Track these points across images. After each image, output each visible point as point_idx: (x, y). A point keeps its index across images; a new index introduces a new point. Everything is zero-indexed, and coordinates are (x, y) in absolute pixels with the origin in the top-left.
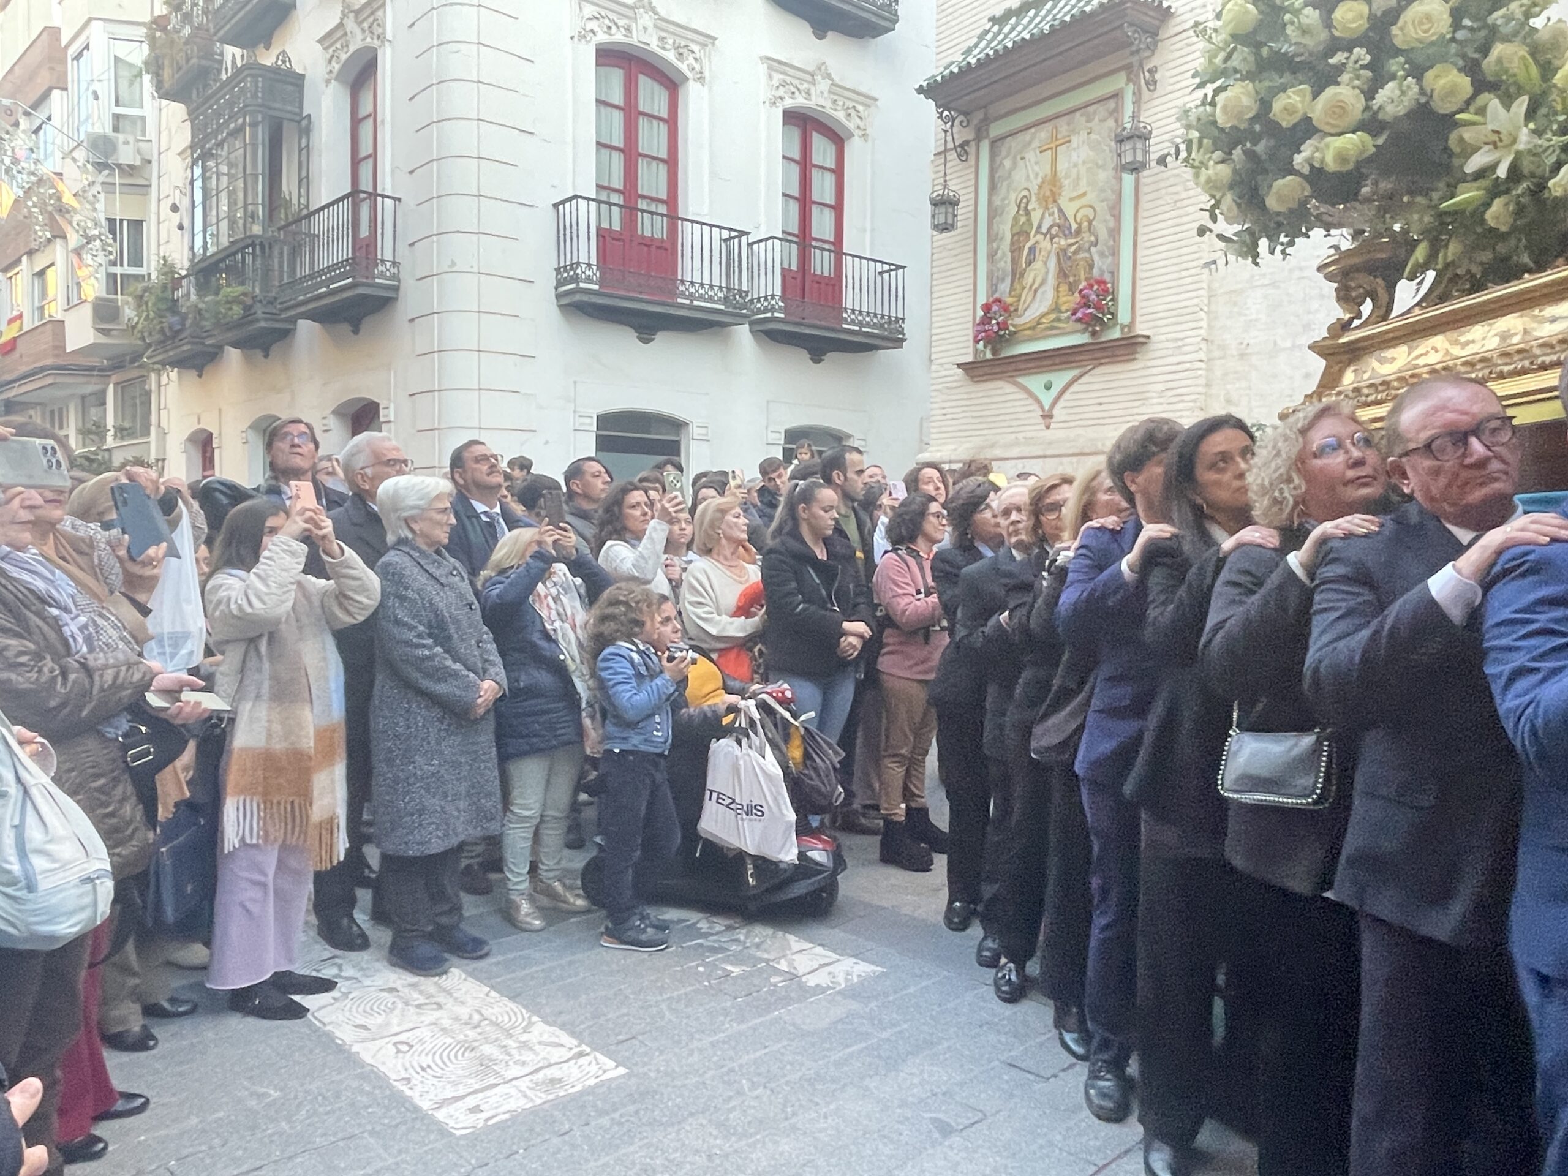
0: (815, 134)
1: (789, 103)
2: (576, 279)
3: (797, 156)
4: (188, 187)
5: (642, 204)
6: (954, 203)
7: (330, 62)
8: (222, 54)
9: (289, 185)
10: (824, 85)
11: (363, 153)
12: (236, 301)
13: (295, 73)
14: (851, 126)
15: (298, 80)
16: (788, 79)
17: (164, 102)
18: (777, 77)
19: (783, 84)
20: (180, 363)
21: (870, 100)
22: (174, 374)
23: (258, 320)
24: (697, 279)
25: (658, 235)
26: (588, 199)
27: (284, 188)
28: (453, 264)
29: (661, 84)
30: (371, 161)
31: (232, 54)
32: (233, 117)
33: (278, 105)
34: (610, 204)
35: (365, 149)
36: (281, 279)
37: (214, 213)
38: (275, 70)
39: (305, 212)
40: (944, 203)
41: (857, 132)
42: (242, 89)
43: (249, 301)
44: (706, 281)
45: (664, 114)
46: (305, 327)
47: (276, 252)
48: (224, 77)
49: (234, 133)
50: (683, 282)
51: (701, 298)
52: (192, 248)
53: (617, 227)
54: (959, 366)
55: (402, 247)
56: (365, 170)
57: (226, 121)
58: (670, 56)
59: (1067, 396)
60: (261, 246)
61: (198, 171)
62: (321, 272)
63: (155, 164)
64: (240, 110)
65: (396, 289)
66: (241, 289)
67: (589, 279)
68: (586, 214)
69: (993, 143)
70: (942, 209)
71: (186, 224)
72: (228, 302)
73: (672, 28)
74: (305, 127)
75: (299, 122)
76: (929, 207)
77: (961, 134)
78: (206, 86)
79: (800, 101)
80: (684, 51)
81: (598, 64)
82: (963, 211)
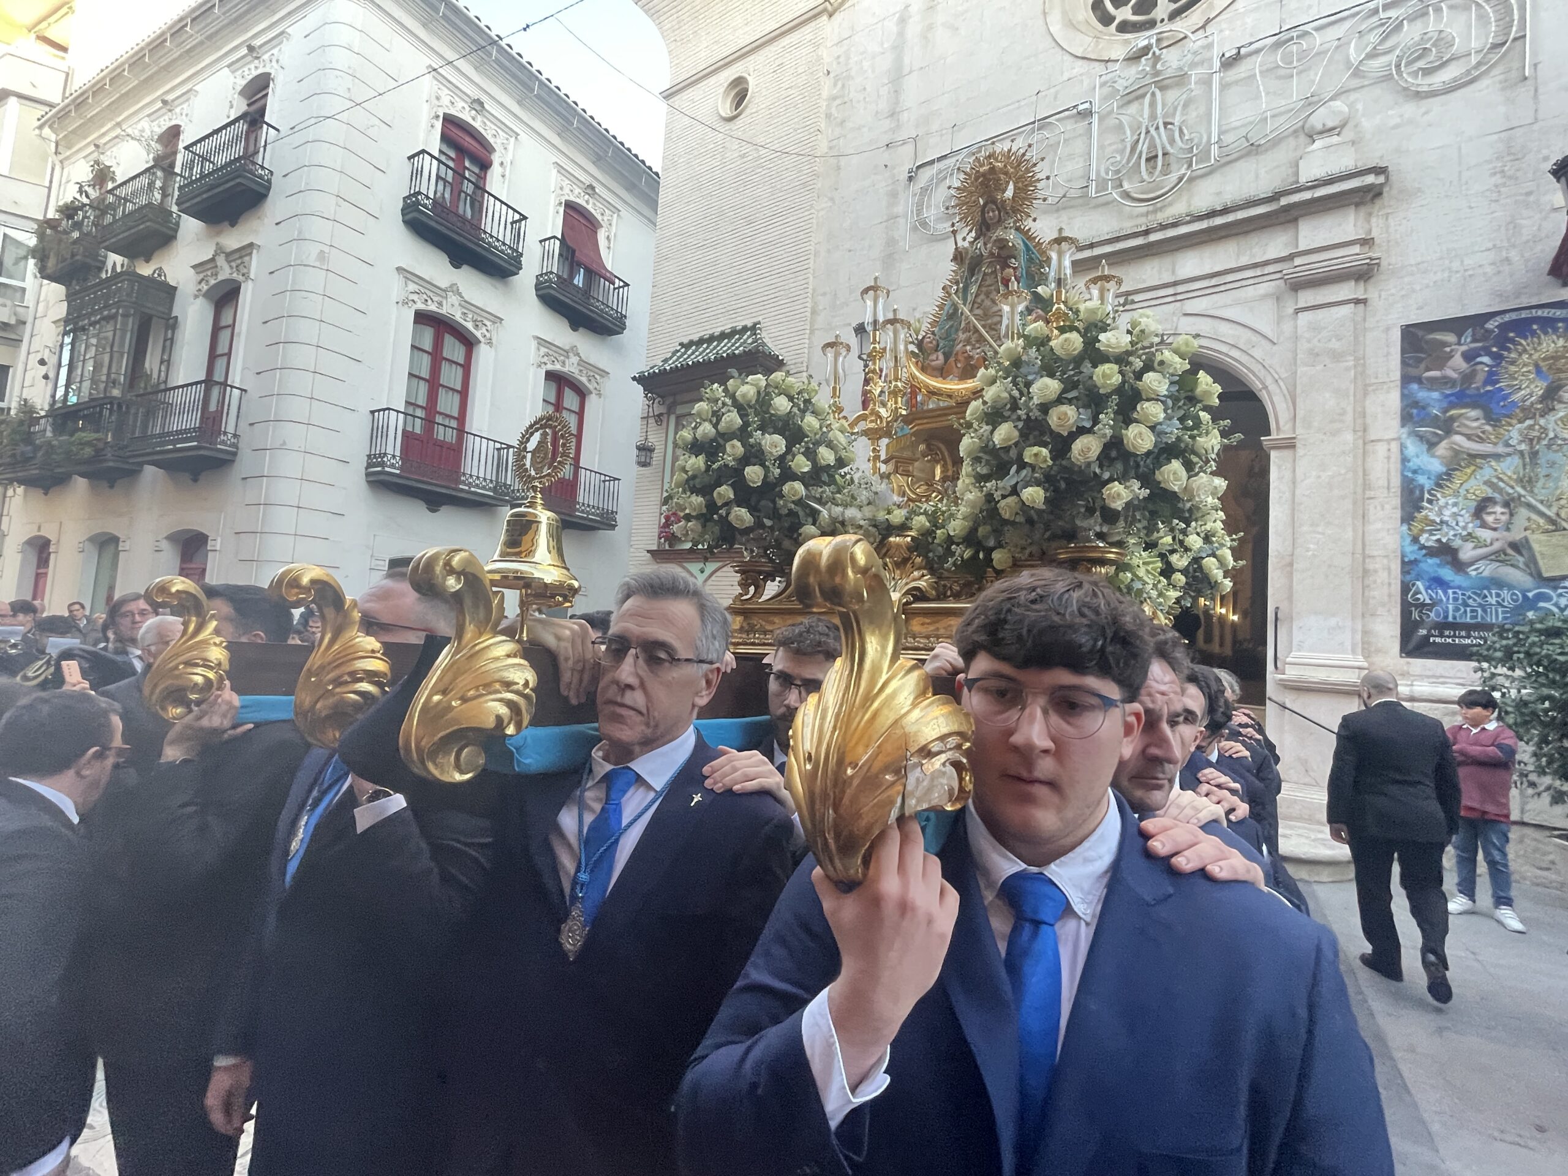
0: (567, 389)
1: (550, 367)
2: (382, 464)
3: (553, 400)
4: (58, 348)
5: (439, 419)
6: (651, 450)
7: (200, 283)
8: (106, 257)
9: (152, 363)
10: (574, 360)
11: (220, 351)
12: (89, 443)
13: (168, 284)
14: (590, 387)
15: (170, 292)
16: (551, 352)
17: (46, 282)
18: (543, 350)
19: (547, 355)
20: (29, 482)
21: (604, 373)
22: (20, 490)
23: (106, 460)
24: (475, 473)
25: (448, 439)
26: (398, 412)
27: (147, 365)
28: (284, 443)
29: (460, 341)
30: (225, 359)
31: (115, 260)
32: (106, 307)
33: (150, 305)
34: (414, 416)
35: (222, 348)
36: (133, 432)
37: (79, 371)
38: (150, 280)
39: (162, 387)
40: (645, 450)
41: (594, 392)
42: (119, 289)
43: (101, 445)
44: (482, 475)
45: (461, 361)
46: (149, 471)
47: (133, 411)
48: (104, 276)
49: (107, 319)
50: (464, 474)
51: (477, 486)
52: (53, 396)
53: (418, 430)
54: (648, 551)
55: (243, 425)
56: (220, 363)
57: (100, 309)
58: (470, 326)
59: (713, 578)
60: (118, 405)
61: (68, 340)
62: (170, 433)
63: (28, 326)
64: (115, 303)
65: (235, 454)
66: (96, 435)
67: (392, 466)
68: (396, 423)
69: (678, 418)
70: (644, 453)
71: (52, 375)
72: (81, 444)
73: (473, 308)
74: (172, 324)
75: (168, 320)
76: (635, 452)
77: (658, 409)
78: (85, 280)
79: (557, 367)
80: (480, 324)
81: (415, 322)
82: (657, 456)
